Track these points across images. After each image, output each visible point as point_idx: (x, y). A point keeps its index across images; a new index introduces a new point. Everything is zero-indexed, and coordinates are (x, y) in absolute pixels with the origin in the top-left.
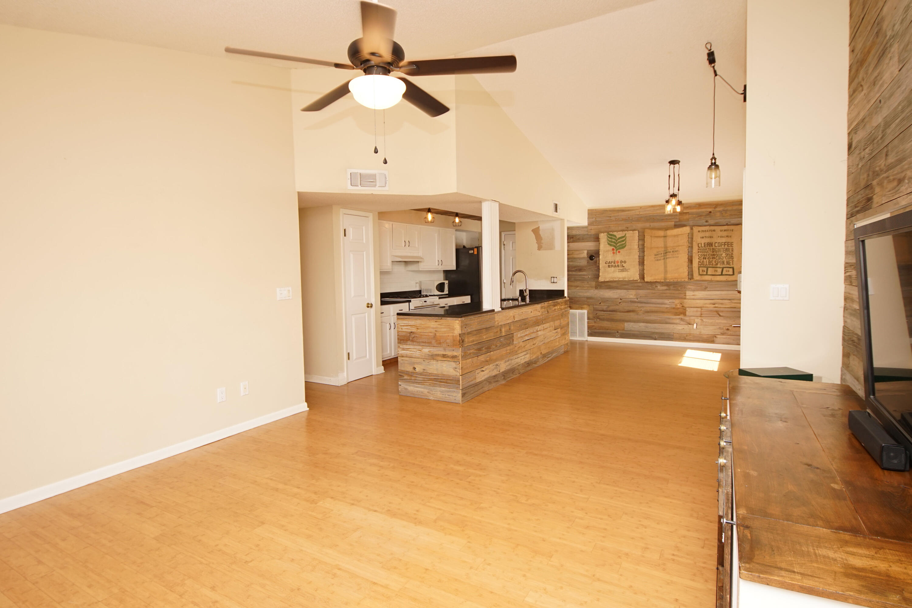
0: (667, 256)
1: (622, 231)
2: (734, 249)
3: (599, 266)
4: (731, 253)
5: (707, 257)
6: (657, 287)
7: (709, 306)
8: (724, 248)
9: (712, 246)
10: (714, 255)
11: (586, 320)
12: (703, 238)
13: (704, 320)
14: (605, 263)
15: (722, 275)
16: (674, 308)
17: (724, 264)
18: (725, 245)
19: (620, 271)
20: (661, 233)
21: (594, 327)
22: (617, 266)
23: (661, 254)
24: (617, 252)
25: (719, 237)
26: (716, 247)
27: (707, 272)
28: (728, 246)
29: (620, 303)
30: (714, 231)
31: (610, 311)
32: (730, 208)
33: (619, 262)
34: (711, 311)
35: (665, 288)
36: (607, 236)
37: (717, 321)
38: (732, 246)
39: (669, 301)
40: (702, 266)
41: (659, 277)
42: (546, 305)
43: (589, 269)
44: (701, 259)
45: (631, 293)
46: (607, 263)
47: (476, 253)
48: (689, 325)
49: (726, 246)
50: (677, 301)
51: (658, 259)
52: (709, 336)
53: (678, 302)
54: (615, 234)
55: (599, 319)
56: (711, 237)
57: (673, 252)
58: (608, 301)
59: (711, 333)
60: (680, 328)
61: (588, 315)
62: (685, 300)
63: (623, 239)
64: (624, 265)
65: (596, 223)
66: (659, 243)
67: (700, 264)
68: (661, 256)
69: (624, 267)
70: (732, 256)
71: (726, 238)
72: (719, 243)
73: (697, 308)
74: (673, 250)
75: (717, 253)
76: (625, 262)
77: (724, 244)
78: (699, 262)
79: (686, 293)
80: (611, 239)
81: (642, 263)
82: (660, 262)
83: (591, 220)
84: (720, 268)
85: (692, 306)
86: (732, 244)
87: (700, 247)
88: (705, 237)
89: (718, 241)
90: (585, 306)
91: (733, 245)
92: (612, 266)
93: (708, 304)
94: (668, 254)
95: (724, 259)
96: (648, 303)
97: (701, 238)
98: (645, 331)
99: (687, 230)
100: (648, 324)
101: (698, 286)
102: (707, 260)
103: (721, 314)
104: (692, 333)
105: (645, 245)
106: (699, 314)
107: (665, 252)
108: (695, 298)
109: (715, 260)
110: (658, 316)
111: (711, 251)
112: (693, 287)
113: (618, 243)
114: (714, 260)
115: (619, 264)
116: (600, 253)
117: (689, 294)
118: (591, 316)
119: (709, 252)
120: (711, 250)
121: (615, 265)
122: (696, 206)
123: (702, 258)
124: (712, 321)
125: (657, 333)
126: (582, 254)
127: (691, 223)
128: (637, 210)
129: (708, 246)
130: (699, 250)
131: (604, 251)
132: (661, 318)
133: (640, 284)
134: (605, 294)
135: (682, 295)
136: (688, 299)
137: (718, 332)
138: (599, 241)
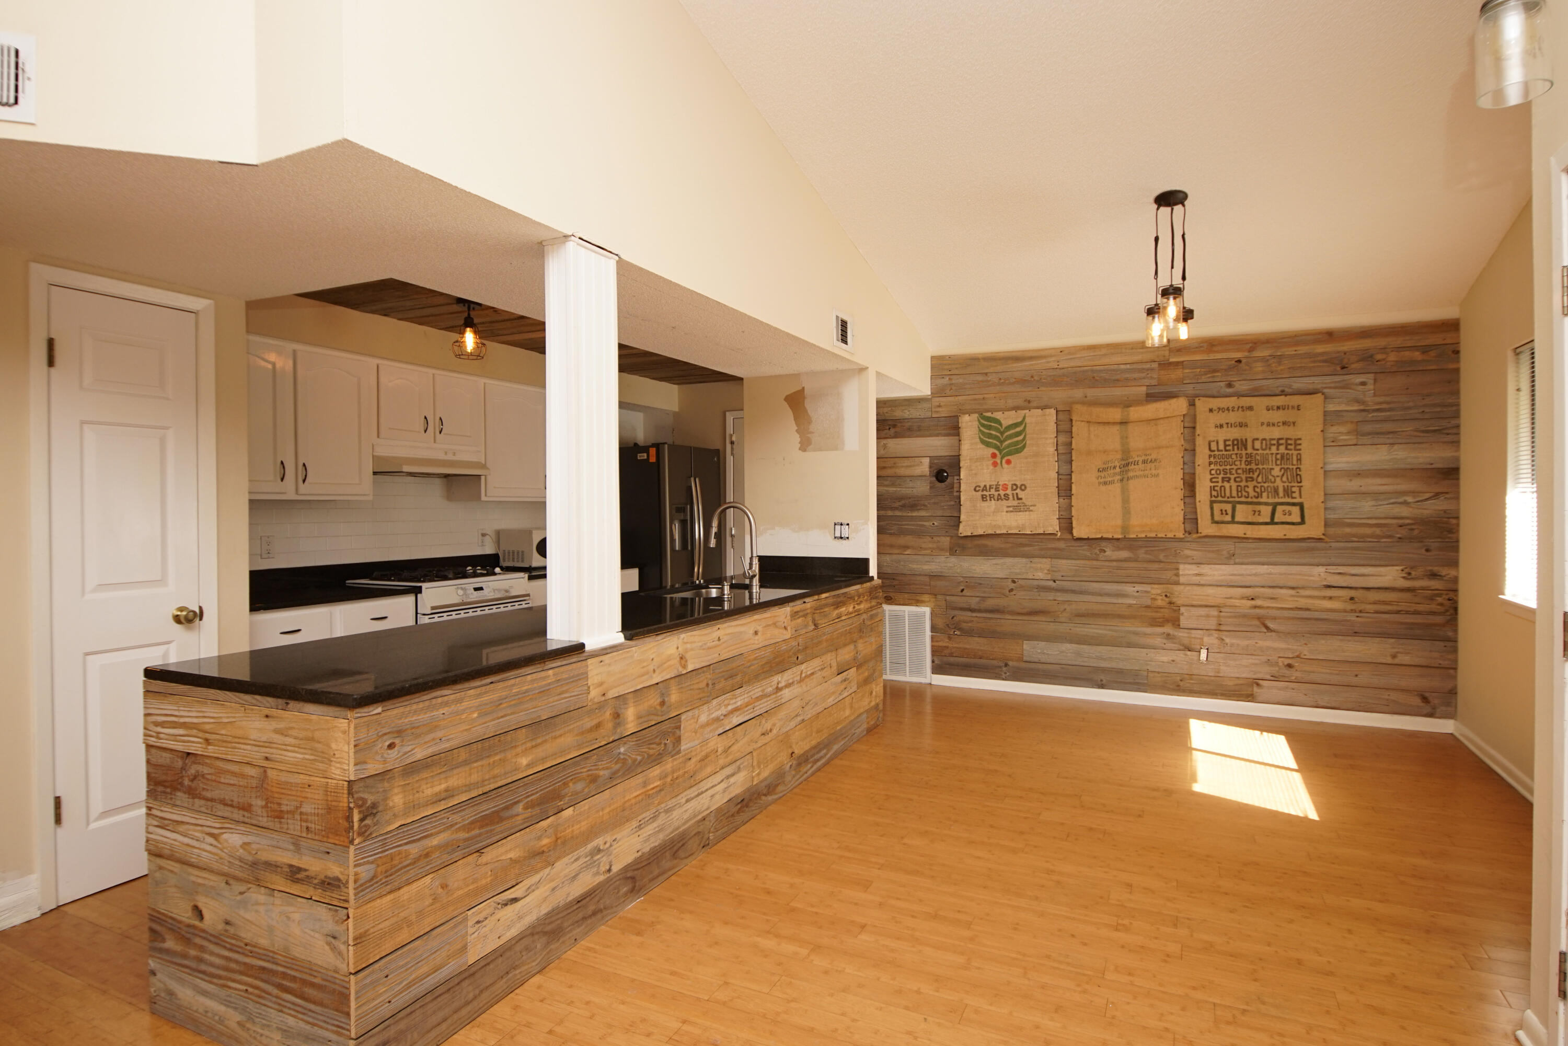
0: (1131, 474)
1: (1016, 408)
2: (1303, 457)
3: (959, 497)
4: (1295, 467)
5: (1232, 477)
6: (1105, 551)
7: (1238, 605)
8: (1277, 454)
9: (1246, 449)
10: (1251, 471)
11: (928, 633)
12: (1221, 426)
13: (1227, 640)
14: (973, 488)
15: (1272, 522)
16: (1148, 607)
17: (1278, 494)
18: (1279, 445)
19: (1011, 509)
20: (1115, 414)
21: (947, 652)
22: (1003, 497)
23: (1115, 468)
24: (1004, 461)
25: (1262, 424)
26: (1257, 450)
27: (1233, 516)
28: (1286, 449)
29: (1011, 590)
30: (1250, 408)
31: (987, 611)
32: (1289, 351)
33: (1009, 487)
34: (1244, 616)
35: (1124, 554)
36: (977, 423)
37: (1261, 643)
38: (1298, 447)
39: (1136, 589)
40: (1220, 499)
41: (1110, 526)
43: (935, 503)
44: (1218, 482)
45: (1039, 566)
46: (977, 489)
47: (653, 459)
48: (1189, 653)
49: (1282, 448)
50: (1156, 590)
51: (1106, 480)
52: (1240, 682)
53: (1159, 592)
54: (998, 417)
55: (959, 629)
56: (1241, 425)
57: (1144, 462)
58: (981, 584)
59: (1245, 674)
60: (1165, 659)
61: (932, 620)
62: (1177, 588)
63: (1018, 429)
64: (1021, 494)
65: (951, 389)
66: (1110, 439)
67: (1214, 493)
68: (1115, 474)
69: (1021, 499)
70: (1297, 475)
71: (1282, 427)
72: (1265, 439)
73: (1207, 609)
74: (1143, 458)
75: (1260, 467)
76: (1023, 488)
77: (1278, 442)
78: (1212, 489)
79: (1178, 569)
80: (989, 430)
81: (1065, 490)
82: (1110, 487)
83: (940, 382)
84: (1266, 504)
85: (1195, 603)
86: (1297, 443)
87: (1214, 451)
88: (1227, 424)
89: (1261, 436)
90: (926, 597)
91: (1300, 444)
92: (990, 498)
93: (1236, 598)
94: (1130, 467)
95: (1279, 483)
96: (1081, 593)
97: (1216, 427)
98: (1074, 663)
99: (1179, 406)
100: (1085, 647)
101: (1209, 551)
102: (1234, 485)
103: (1271, 625)
104: (1195, 672)
105: (1074, 446)
106: (1212, 624)
107: (1123, 462)
108: (1202, 582)
109: (1254, 483)
110: (1108, 628)
111: (1243, 462)
112: (1196, 554)
113: (1005, 440)
114: (1251, 484)
115: (1009, 492)
116: (961, 465)
117: (1187, 572)
118: (940, 623)
119: (1238, 463)
120: (1244, 459)
121: (999, 495)
122: (1201, 347)
123: (1220, 480)
124: (1246, 642)
125: (1104, 670)
126: (918, 465)
127: (1189, 389)
128: (1051, 356)
129: (1236, 447)
130: (1212, 459)
131: (970, 459)
132: (1116, 631)
133: (1062, 545)
134: (973, 568)
135: (1169, 575)
136: (1183, 584)
137: (1264, 672)
138: (958, 435)
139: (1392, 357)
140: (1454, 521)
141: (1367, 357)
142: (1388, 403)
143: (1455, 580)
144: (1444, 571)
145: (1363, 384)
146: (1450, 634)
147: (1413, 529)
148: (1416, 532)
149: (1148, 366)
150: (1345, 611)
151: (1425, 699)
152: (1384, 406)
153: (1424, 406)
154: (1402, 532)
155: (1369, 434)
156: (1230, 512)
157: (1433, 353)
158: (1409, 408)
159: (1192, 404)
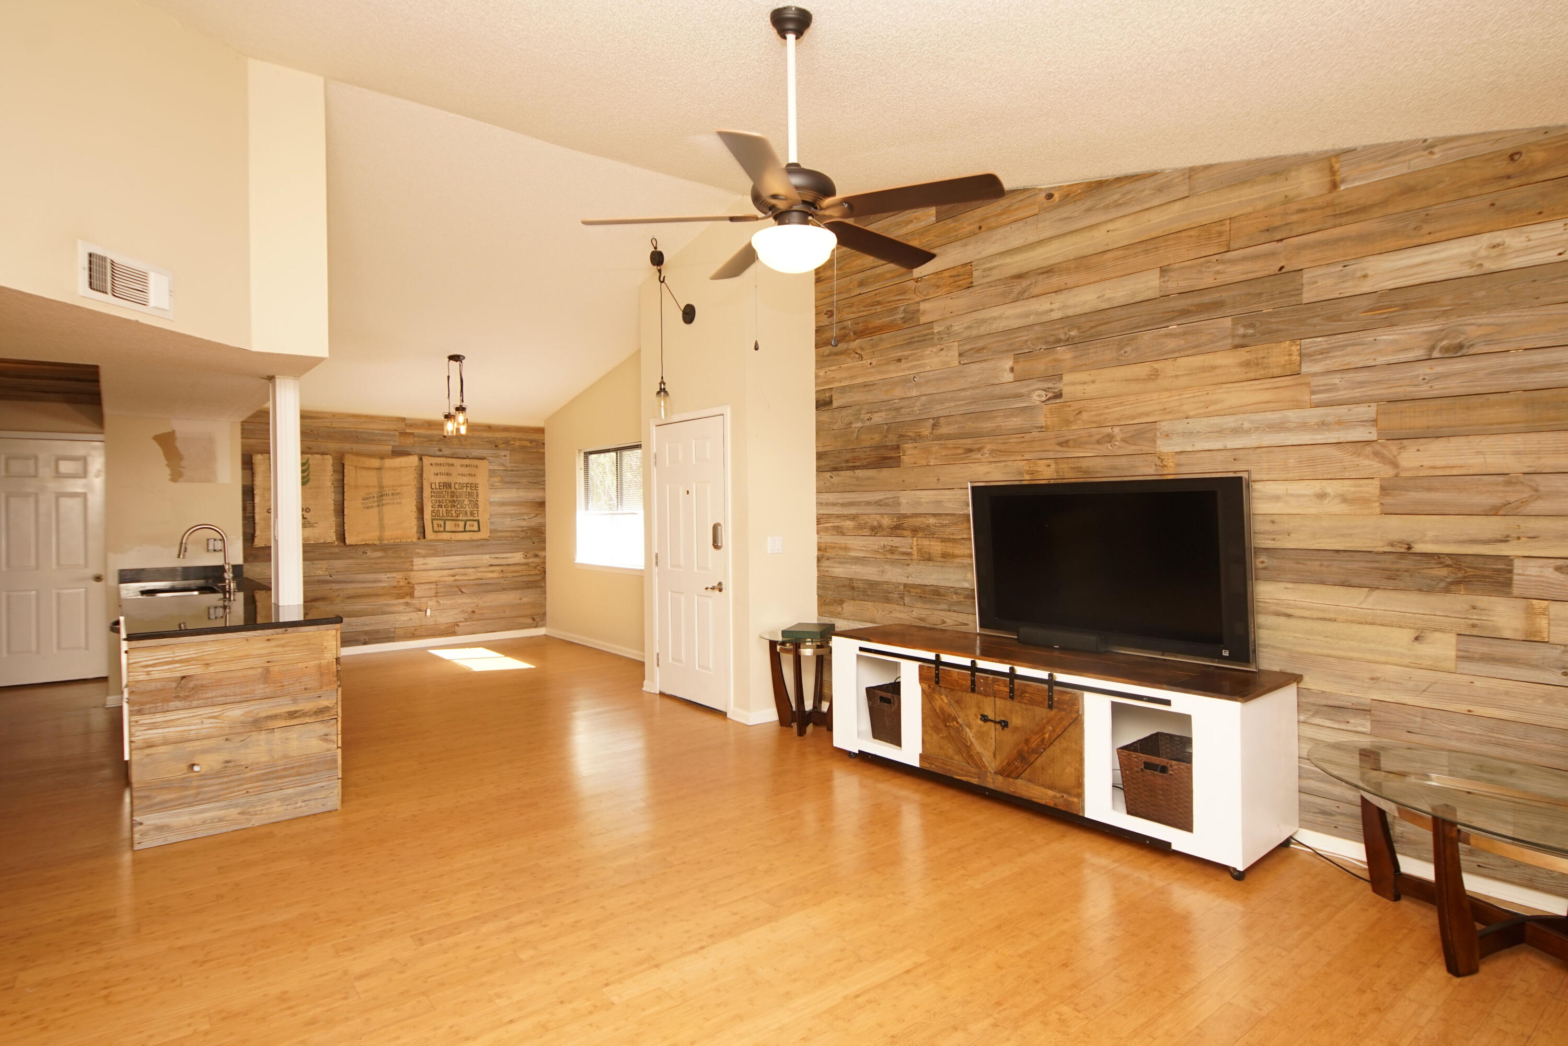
0: (384, 502)
2: (480, 494)
3: (254, 517)
4: (475, 500)
7: (447, 580)
8: (467, 492)
9: (451, 488)
10: (454, 501)
12: (437, 474)
13: (441, 602)
14: (266, 511)
15: (465, 531)
16: (395, 587)
17: (467, 515)
18: (467, 487)
20: (375, 463)
23: (374, 497)
25: (459, 474)
26: (457, 489)
27: (444, 528)
28: (471, 489)
30: (452, 465)
34: (450, 586)
35: (379, 554)
37: (459, 601)
38: (477, 489)
39: (387, 576)
40: (437, 517)
41: (371, 536)
44: (436, 508)
45: (318, 566)
48: (419, 613)
49: (469, 488)
50: (399, 576)
51: (368, 505)
52: (447, 626)
53: (401, 576)
56: (448, 474)
57: (393, 494)
59: (450, 620)
60: (406, 619)
62: (412, 573)
64: (306, 515)
66: (370, 478)
67: (433, 514)
68: (374, 502)
69: (306, 518)
70: (476, 504)
71: (468, 477)
72: (460, 483)
73: (429, 585)
74: (392, 491)
75: (459, 499)
76: (308, 510)
77: (466, 485)
78: (433, 511)
79: (413, 561)
81: (340, 511)
82: (371, 510)
84: (462, 520)
85: (422, 581)
86: (476, 486)
87: (434, 489)
88: (440, 473)
89: (459, 481)
91: (478, 487)
93: (445, 576)
94: (384, 498)
95: (467, 509)
96: (352, 582)
97: (435, 475)
99: (414, 460)
100: (352, 619)
101: (430, 549)
102: (444, 509)
103: (464, 590)
104: (423, 624)
105: (345, 482)
106: (433, 592)
107: (379, 494)
108: (427, 568)
109: (456, 508)
111: (449, 496)
112: (423, 552)
114: (454, 509)
116: (255, 492)
117: (418, 563)
119: (446, 496)
120: (450, 494)
122: (424, 425)
123: (437, 506)
124: (451, 602)
125: (366, 633)
127: (418, 450)
129: (445, 487)
130: (433, 494)
131: (263, 488)
132: (375, 605)
133: (336, 550)
134: (265, 571)
135: (407, 565)
136: (415, 571)
137: (461, 617)
138: (253, 470)
139: (517, 443)
140: (543, 528)
141: (507, 442)
142: (516, 467)
143: (545, 557)
144: (540, 553)
145: (505, 456)
146: (543, 584)
147: (527, 533)
148: (529, 534)
149: (392, 433)
150: (499, 578)
151: (534, 619)
152: (515, 469)
153: (531, 470)
154: (522, 535)
155: (508, 483)
156: (443, 525)
157: (534, 443)
158: (525, 470)
159: (421, 459)
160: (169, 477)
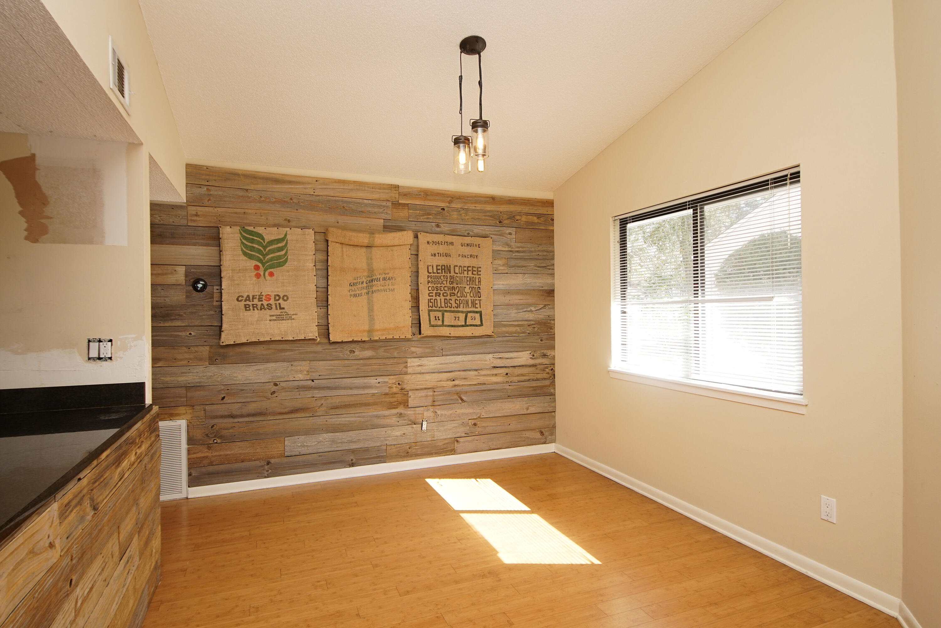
0: (374, 288)
1: (277, 226)
2: (482, 280)
3: (221, 307)
4: (477, 287)
5: (442, 292)
6: (354, 352)
7: (445, 385)
8: (468, 277)
9: (450, 273)
10: (453, 288)
11: (184, 446)
12: (435, 255)
13: (439, 412)
14: (235, 298)
15: (466, 325)
16: (386, 394)
17: (468, 305)
18: (468, 271)
19: (274, 318)
20: (364, 239)
21: (206, 462)
22: (266, 307)
23: (362, 283)
24: (267, 274)
25: (459, 255)
26: (457, 274)
27: (443, 321)
28: (473, 274)
29: (274, 393)
30: (452, 243)
31: (249, 415)
32: (472, 206)
33: (273, 297)
34: (449, 393)
35: (369, 353)
36: (239, 235)
37: (459, 411)
38: (479, 273)
39: (378, 381)
40: (434, 308)
41: (359, 331)
42: (85, 482)
43: (192, 313)
44: (433, 296)
45: (299, 368)
46: (240, 299)
48: (414, 426)
49: (470, 273)
50: (391, 380)
51: (356, 293)
52: (447, 441)
53: (394, 381)
54: (260, 232)
55: (221, 437)
56: (447, 255)
57: (384, 279)
58: (242, 390)
59: (450, 435)
60: (398, 433)
61: (188, 432)
62: (407, 377)
63: (280, 245)
64: (283, 304)
65: (209, 200)
66: (359, 259)
67: (431, 304)
68: (363, 288)
69: (284, 308)
70: (478, 292)
71: (470, 259)
72: (461, 266)
73: (426, 391)
74: (383, 276)
75: (459, 286)
76: (285, 298)
77: (468, 269)
78: (429, 301)
79: (407, 362)
80: (252, 243)
81: (324, 300)
82: (359, 299)
83: (197, 191)
84: (462, 312)
85: (418, 387)
86: (478, 270)
87: (430, 273)
88: (438, 253)
89: (459, 264)
90: (182, 410)
91: (480, 271)
92: (254, 307)
93: (444, 381)
94: (374, 283)
95: (468, 297)
96: (336, 388)
97: (432, 255)
98: (330, 449)
99: (407, 237)
100: (336, 434)
101: (427, 348)
102: (443, 298)
103: (464, 398)
104: (419, 440)
105: (330, 263)
106: (430, 401)
107: (369, 279)
108: (423, 371)
109: (456, 297)
110: (358, 415)
111: (448, 282)
112: (418, 350)
113: (267, 254)
114: (453, 298)
115: (272, 302)
116: (223, 275)
117: (413, 364)
118: (198, 434)
119: (445, 282)
120: (449, 280)
121: (262, 304)
122: (420, 195)
123: (434, 294)
124: (450, 412)
125: (353, 450)
126: (172, 273)
127: (413, 225)
128: (308, 183)
129: (443, 271)
130: (429, 279)
131: (233, 270)
132: (363, 417)
133: (319, 348)
134: (235, 375)
135: (401, 367)
136: (410, 374)
137: (461, 431)
138: (219, 246)
139: (524, 219)
140: (552, 322)
141: (512, 217)
142: (522, 247)
143: (554, 358)
144: (549, 353)
145: (510, 234)
146: (552, 391)
147: (534, 328)
148: (536, 329)
149: (384, 204)
150: (503, 383)
151: (542, 433)
152: (521, 249)
153: (539, 251)
154: (530, 329)
155: (514, 266)
156: (441, 318)
157: (542, 219)
158: (532, 252)
159: (416, 237)
160: (26, 233)
